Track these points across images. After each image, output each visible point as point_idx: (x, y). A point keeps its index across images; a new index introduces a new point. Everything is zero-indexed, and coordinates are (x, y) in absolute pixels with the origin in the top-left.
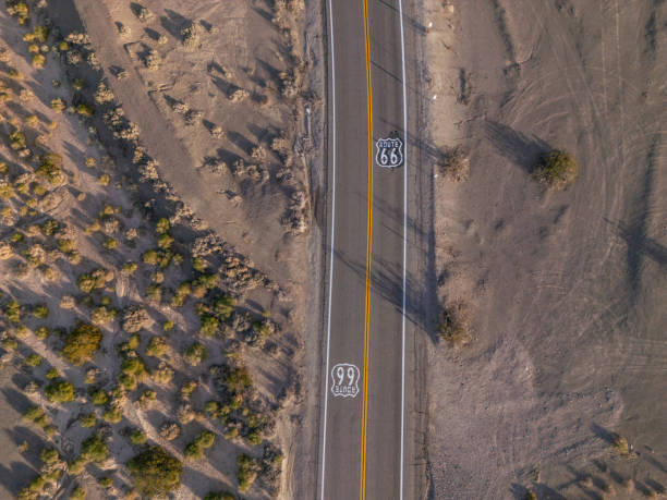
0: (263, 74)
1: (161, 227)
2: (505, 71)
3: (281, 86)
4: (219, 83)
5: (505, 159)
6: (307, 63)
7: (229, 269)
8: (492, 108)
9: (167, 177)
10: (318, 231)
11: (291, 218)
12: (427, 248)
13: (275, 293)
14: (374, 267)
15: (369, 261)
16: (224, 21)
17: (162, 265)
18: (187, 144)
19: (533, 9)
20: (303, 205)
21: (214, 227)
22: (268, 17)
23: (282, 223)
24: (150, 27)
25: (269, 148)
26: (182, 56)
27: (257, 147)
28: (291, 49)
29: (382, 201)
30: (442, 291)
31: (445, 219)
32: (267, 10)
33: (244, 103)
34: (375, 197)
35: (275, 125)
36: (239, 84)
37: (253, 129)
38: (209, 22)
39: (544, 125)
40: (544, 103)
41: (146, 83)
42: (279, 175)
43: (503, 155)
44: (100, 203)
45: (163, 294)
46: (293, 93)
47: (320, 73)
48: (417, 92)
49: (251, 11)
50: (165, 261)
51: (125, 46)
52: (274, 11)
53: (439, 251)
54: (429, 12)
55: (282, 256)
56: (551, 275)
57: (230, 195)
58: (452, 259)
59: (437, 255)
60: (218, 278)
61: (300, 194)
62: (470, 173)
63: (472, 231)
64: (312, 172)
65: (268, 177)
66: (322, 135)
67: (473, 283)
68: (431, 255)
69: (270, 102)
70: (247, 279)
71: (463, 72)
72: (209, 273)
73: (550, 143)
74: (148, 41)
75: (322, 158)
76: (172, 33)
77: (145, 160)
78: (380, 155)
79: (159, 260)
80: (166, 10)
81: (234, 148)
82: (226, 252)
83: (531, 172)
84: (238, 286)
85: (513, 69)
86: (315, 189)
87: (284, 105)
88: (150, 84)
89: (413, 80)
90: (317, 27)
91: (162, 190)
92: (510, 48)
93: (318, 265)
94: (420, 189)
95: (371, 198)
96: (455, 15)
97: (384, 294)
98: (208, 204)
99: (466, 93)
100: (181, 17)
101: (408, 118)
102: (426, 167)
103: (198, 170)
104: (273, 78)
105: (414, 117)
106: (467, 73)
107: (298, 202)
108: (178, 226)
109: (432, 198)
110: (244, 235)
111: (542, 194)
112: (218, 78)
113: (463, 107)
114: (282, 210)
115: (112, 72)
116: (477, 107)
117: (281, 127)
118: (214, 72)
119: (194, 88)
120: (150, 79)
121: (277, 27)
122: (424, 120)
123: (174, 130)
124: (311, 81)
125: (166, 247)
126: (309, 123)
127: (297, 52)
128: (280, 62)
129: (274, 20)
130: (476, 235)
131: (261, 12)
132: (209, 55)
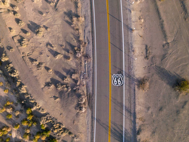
0: (68, 47)
1: (28, 112)
2: (163, 46)
3: (75, 53)
4: (51, 51)
5: (163, 82)
6: (85, 43)
7: (55, 129)
8: (158, 61)
9: (30, 92)
10: (90, 111)
11: (79, 107)
12: (132, 119)
13: (73, 138)
14: (112, 126)
15: (110, 124)
16: (53, 25)
17: (29, 126)
18: (38, 78)
19: (175, 20)
20: (84, 101)
21: (49, 112)
22: (70, 24)
23: (76, 109)
24: (23, 28)
25: (71, 77)
26: (36, 40)
27: (66, 77)
28: (79, 37)
29: (115, 99)
30: (139, 137)
31: (140, 107)
32: (70, 21)
33: (61, 59)
34: (112, 97)
35: (73, 68)
36: (59, 51)
37: (64, 70)
38: (47, 26)
39: (178, 68)
40: (178, 59)
41: (21, 53)
42: (75, 89)
43: (162, 80)
44: (5, 100)
45: (30, 137)
46: (80, 55)
47: (91, 47)
48: (128, 55)
49: (63, 21)
50: (30, 124)
51: (13, 37)
52: (72, 21)
53: (137, 121)
54: (134, 22)
55: (76, 122)
56: (181, 130)
57: (55, 98)
58: (142, 123)
59: (137, 122)
60: (51, 132)
61: (83, 96)
62: (149, 88)
63: (150, 112)
64: (87, 87)
65: (70, 90)
66: (91, 72)
67: (150, 133)
68: (134, 122)
69: (71, 59)
70: (62, 133)
71: (146, 46)
72: (47, 130)
73: (181, 76)
74: (23, 34)
75: (91, 82)
76: (32, 31)
77: (21, 85)
78: (114, 81)
79: (28, 124)
80: (29, 21)
81: (57, 78)
82: (54, 122)
83: (173, 87)
84: (58, 135)
85: (167, 45)
86: (89, 93)
87: (76, 60)
88: (23, 53)
89: (127, 51)
90: (89, 28)
91: (28, 97)
92: (165, 36)
93: (90, 125)
94: (130, 95)
95: (110, 98)
96: (144, 22)
97: (116, 138)
98: (46, 102)
99: (148, 55)
100: (36, 24)
101: (125, 66)
102: (132, 86)
103: (42, 89)
104: (72, 49)
105: (127, 65)
106: (148, 47)
107: (82, 100)
108: (35, 111)
109: (135, 99)
110: (61, 114)
111: (177, 96)
112: (50, 49)
113: (146, 61)
114: (75, 104)
115: (8, 49)
116: (152, 61)
117: (75, 69)
118: (49, 47)
119: (41, 53)
120: (23, 51)
121: (73, 28)
122: (131, 67)
123: (32, 73)
124: (87, 50)
125: (30, 119)
126: (86, 68)
127: (81, 38)
128: (75, 43)
129: (72, 26)
130: (152, 113)
131: (67, 22)
132: (47, 40)
